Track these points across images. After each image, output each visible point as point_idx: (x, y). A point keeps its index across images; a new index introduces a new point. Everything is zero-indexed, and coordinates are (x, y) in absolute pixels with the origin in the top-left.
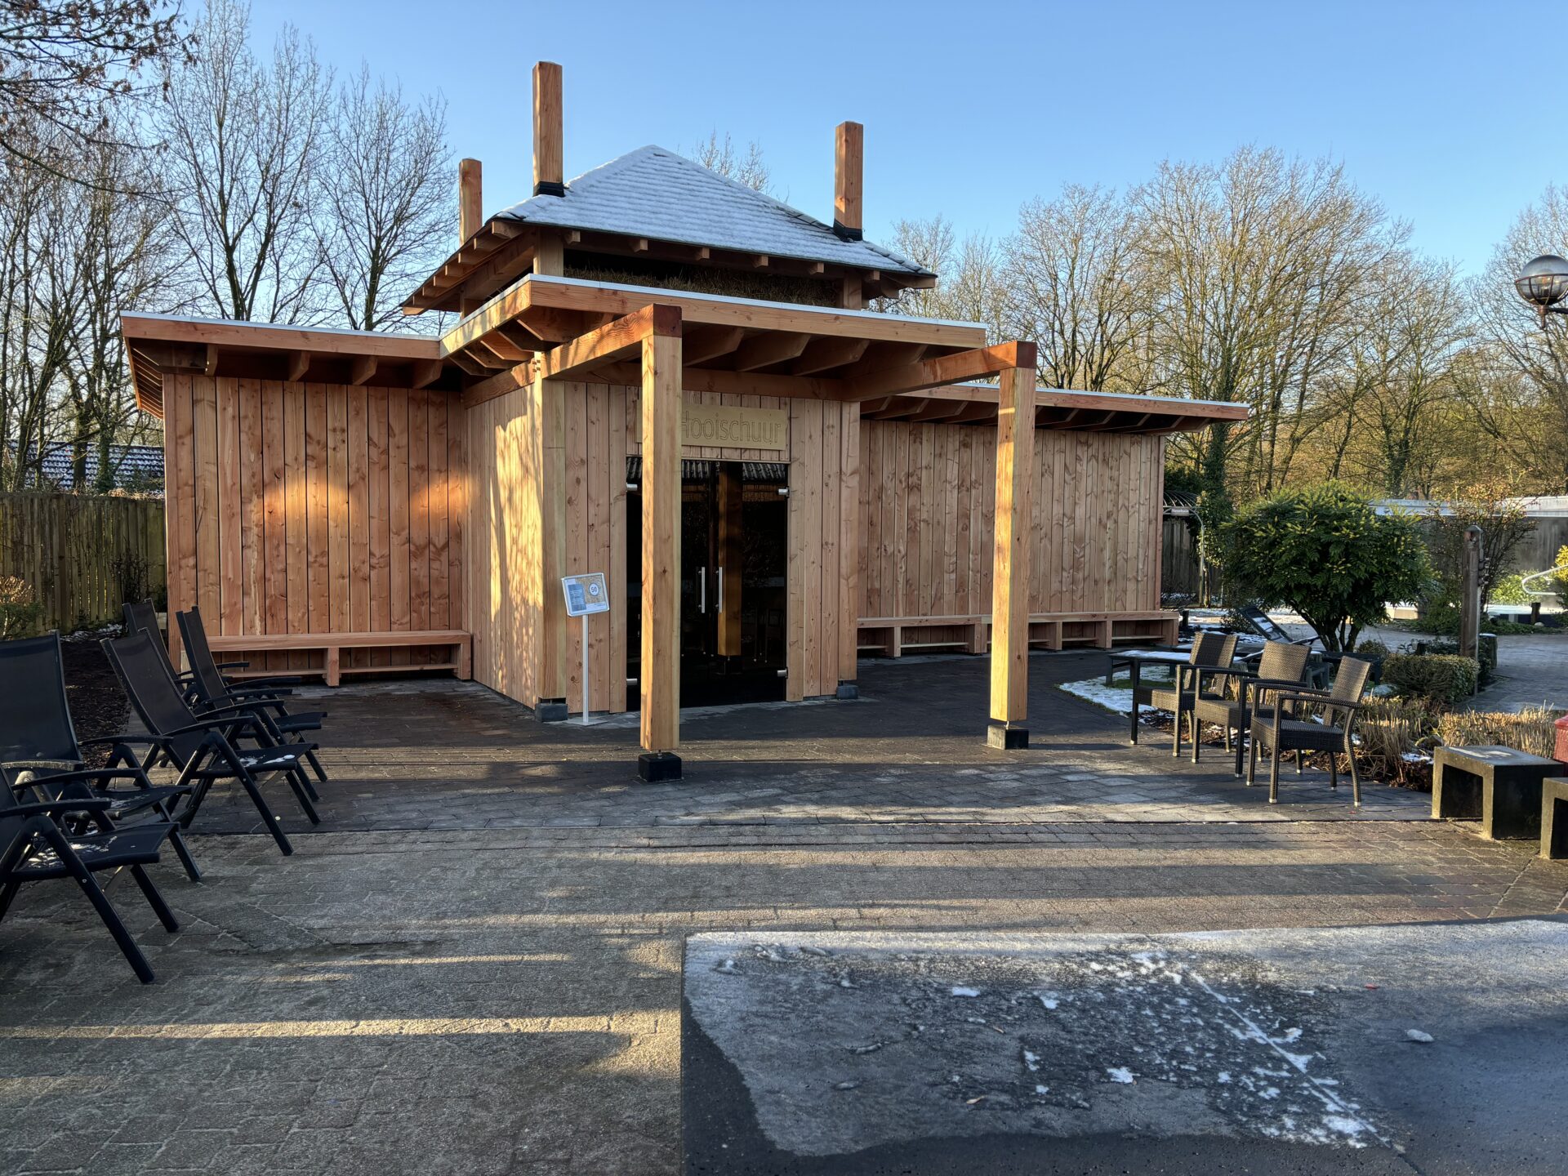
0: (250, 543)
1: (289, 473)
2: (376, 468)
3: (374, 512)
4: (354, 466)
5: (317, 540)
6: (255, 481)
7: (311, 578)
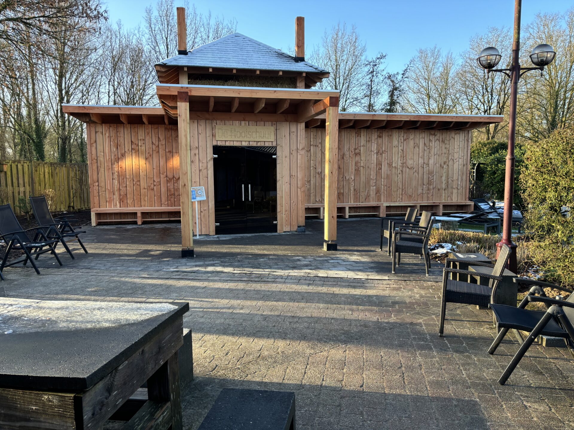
0: (115, 178)
1: (126, 155)
2: (155, 152)
3: (155, 167)
4: (147, 152)
5: (136, 177)
6: (116, 157)
7: (134, 189)
